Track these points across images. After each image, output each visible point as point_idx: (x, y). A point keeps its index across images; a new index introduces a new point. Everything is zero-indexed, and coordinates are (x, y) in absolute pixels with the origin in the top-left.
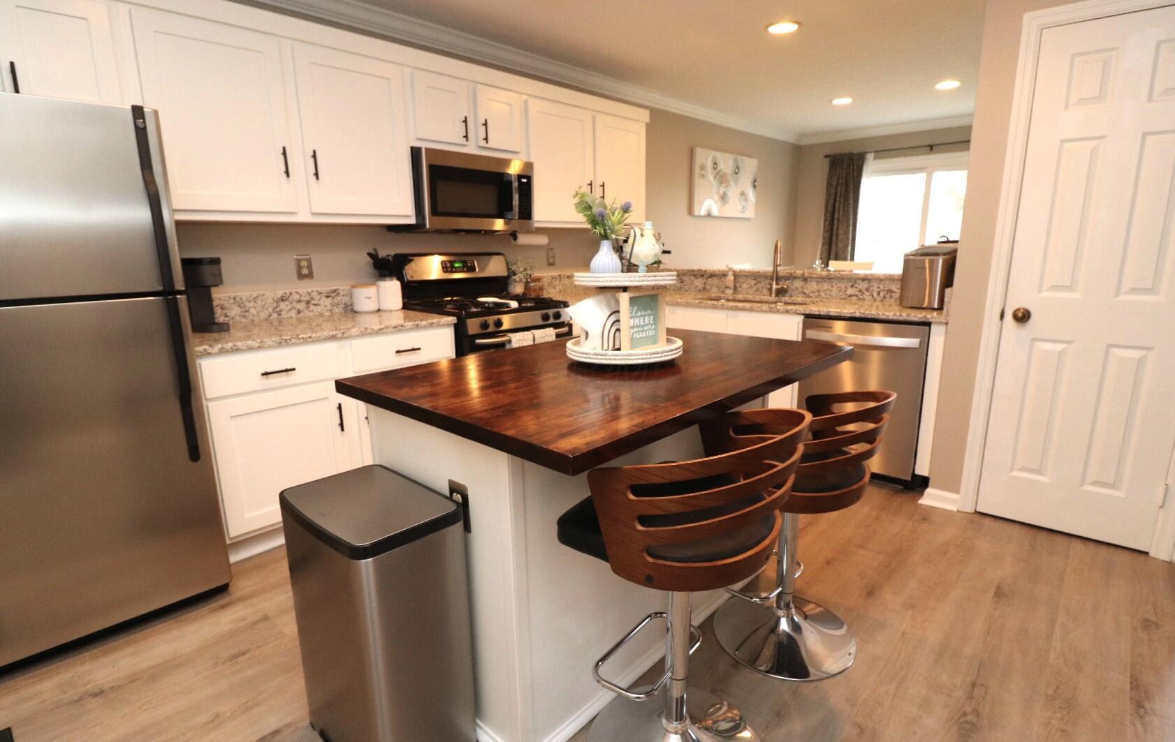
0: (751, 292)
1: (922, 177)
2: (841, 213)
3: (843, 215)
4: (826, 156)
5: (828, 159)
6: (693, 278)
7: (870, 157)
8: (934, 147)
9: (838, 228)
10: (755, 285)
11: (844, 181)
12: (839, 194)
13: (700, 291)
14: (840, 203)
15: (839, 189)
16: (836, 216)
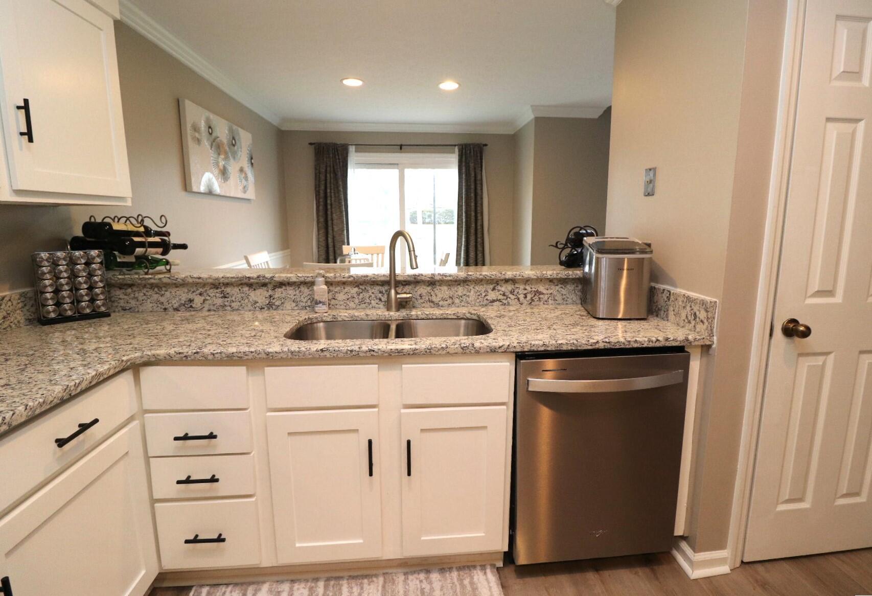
0: (352, 305)
1: (394, 173)
2: (333, 199)
3: (335, 201)
4: (311, 144)
5: (313, 146)
6: (246, 289)
7: (352, 149)
8: (403, 147)
9: (332, 213)
10: (359, 295)
11: (332, 169)
12: (328, 181)
13: (262, 308)
14: (331, 189)
15: (328, 175)
16: (329, 202)
